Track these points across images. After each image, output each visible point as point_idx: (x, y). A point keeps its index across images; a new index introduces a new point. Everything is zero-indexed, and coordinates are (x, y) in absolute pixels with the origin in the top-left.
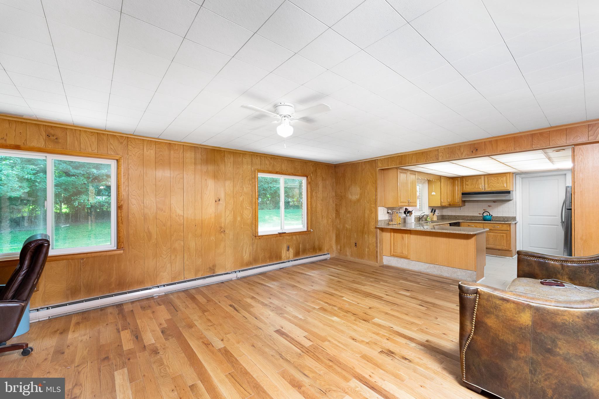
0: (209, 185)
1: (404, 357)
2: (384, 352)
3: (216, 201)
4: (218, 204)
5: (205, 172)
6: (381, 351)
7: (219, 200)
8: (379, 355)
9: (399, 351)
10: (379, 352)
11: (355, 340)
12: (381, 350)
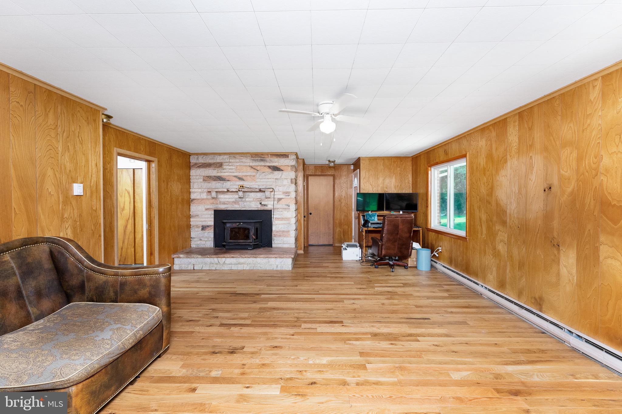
0: (536, 165)
1: (220, 353)
2: (240, 349)
3: (545, 190)
4: (548, 194)
5: (530, 145)
6: (244, 348)
7: (550, 188)
8: (243, 345)
9: (226, 358)
10: (245, 347)
11: (273, 347)
12: (245, 350)
